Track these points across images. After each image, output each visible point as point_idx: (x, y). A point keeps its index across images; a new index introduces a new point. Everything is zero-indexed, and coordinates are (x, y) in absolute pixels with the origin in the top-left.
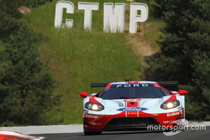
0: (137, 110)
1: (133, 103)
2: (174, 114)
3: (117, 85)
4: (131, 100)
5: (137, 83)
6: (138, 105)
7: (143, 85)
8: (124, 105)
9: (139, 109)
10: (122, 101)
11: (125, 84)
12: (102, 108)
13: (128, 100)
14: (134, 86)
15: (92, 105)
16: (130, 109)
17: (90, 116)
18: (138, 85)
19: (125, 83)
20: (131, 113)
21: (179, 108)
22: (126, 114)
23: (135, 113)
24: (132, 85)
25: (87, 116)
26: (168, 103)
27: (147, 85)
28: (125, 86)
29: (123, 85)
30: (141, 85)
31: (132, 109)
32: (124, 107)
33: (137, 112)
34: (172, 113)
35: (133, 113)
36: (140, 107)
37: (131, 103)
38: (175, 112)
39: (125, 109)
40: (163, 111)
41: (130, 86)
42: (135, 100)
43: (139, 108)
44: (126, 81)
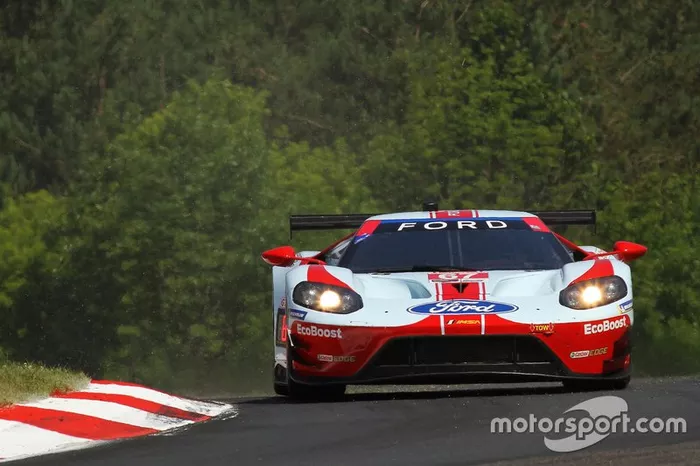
0: (478, 309)
1: (465, 285)
2: (606, 327)
3: (399, 223)
4: (453, 276)
5: (469, 218)
6: (481, 292)
7: (489, 223)
8: (433, 292)
9: (486, 309)
10: (422, 277)
11: (426, 221)
12: (355, 303)
13: (443, 276)
14: (460, 225)
15: (320, 292)
16: (455, 306)
17: (313, 332)
18: (472, 225)
19: (425, 215)
20: (459, 322)
21: (624, 305)
22: (442, 324)
23: (471, 322)
24: (452, 224)
25: (301, 330)
26: (584, 286)
27: (505, 225)
28: (426, 226)
29: (420, 223)
30: (481, 223)
31: (461, 307)
32: (432, 300)
33: (479, 317)
34: (601, 322)
35: (465, 322)
36: (489, 299)
37: (457, 286)
38: (611, 320)
39: (438, 305)
40: (568, 316)
41: (445, 225)
42: (468, 277)
43: (488, 304)
44: (427, 208)
